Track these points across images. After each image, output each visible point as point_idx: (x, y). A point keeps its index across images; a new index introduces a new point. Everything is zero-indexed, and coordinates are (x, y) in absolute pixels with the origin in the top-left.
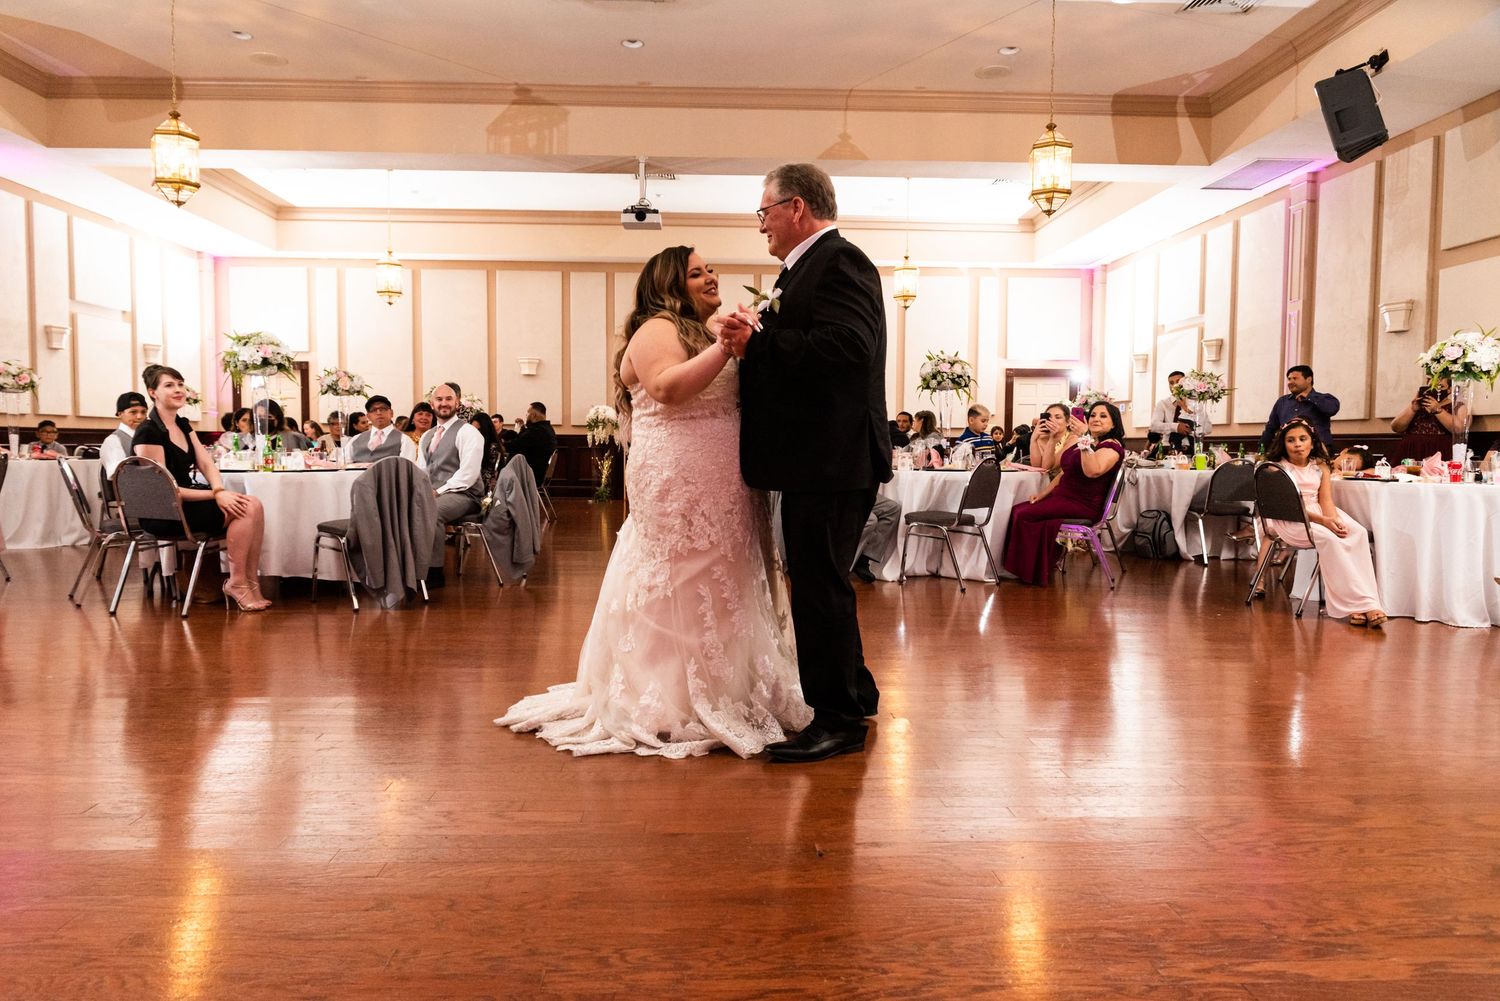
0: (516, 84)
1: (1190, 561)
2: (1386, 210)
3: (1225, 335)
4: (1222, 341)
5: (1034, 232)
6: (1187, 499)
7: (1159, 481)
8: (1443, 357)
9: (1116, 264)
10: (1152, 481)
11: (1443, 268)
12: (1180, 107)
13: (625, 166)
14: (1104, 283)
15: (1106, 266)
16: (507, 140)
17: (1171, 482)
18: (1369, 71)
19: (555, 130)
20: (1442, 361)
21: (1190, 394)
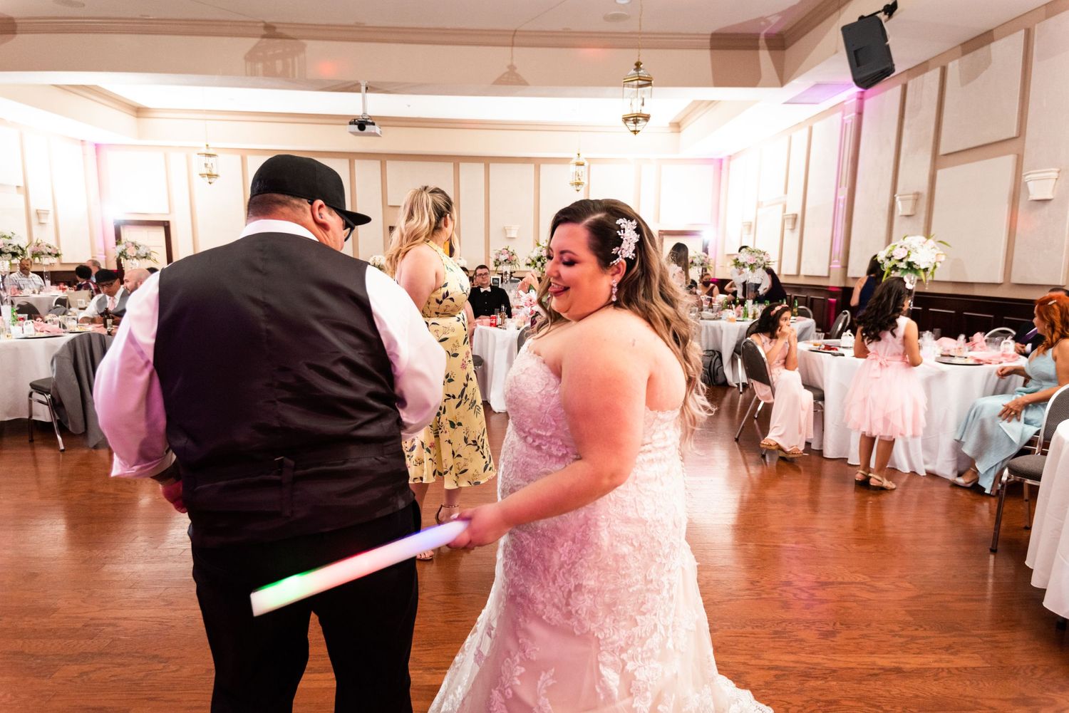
0: (264, 22)
1: (734, 387)
2: (906, 122)
3: (798, 211)
4: (796, 215)
5: (680, 132)
6: (732, 344)
7: (714, 330)
8: (892, 256)
9: (737, 154)
10: (710, 330)
11: (941, 168)
12: (762, 42)
13: (352, 87)
14: (728, 169)
15: (730, 156)
16: (260, 66)
17: (722, 331)
18: (882, 16)
19: (296, 59)
20: (892, 259)
21: (744, 265)
